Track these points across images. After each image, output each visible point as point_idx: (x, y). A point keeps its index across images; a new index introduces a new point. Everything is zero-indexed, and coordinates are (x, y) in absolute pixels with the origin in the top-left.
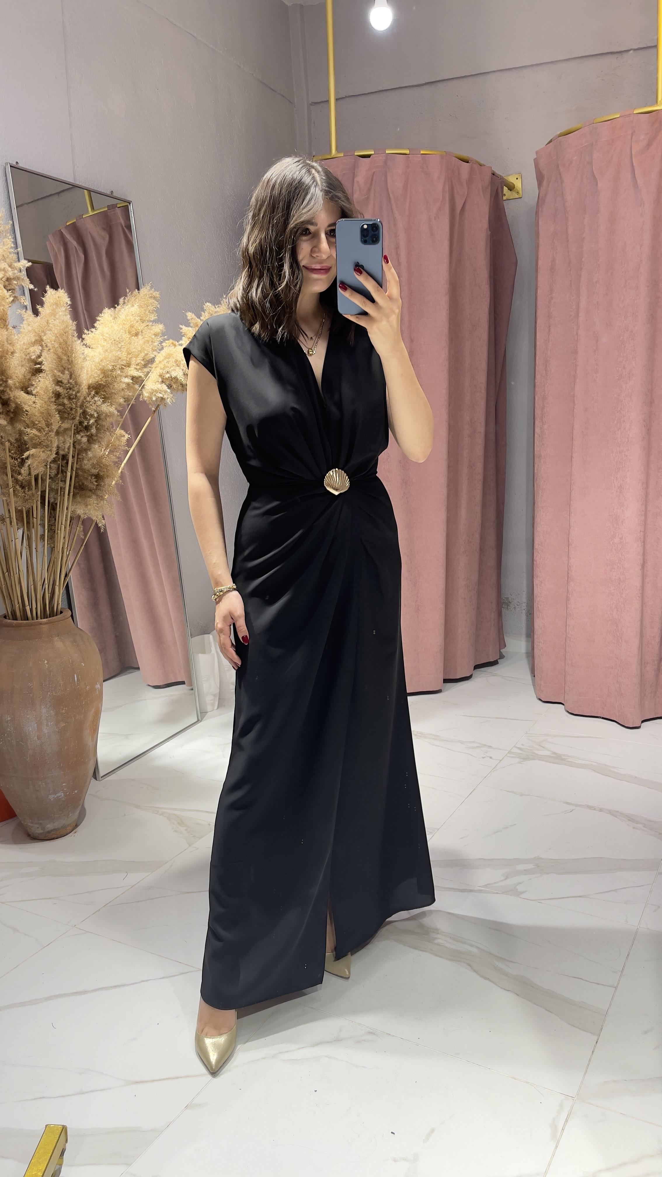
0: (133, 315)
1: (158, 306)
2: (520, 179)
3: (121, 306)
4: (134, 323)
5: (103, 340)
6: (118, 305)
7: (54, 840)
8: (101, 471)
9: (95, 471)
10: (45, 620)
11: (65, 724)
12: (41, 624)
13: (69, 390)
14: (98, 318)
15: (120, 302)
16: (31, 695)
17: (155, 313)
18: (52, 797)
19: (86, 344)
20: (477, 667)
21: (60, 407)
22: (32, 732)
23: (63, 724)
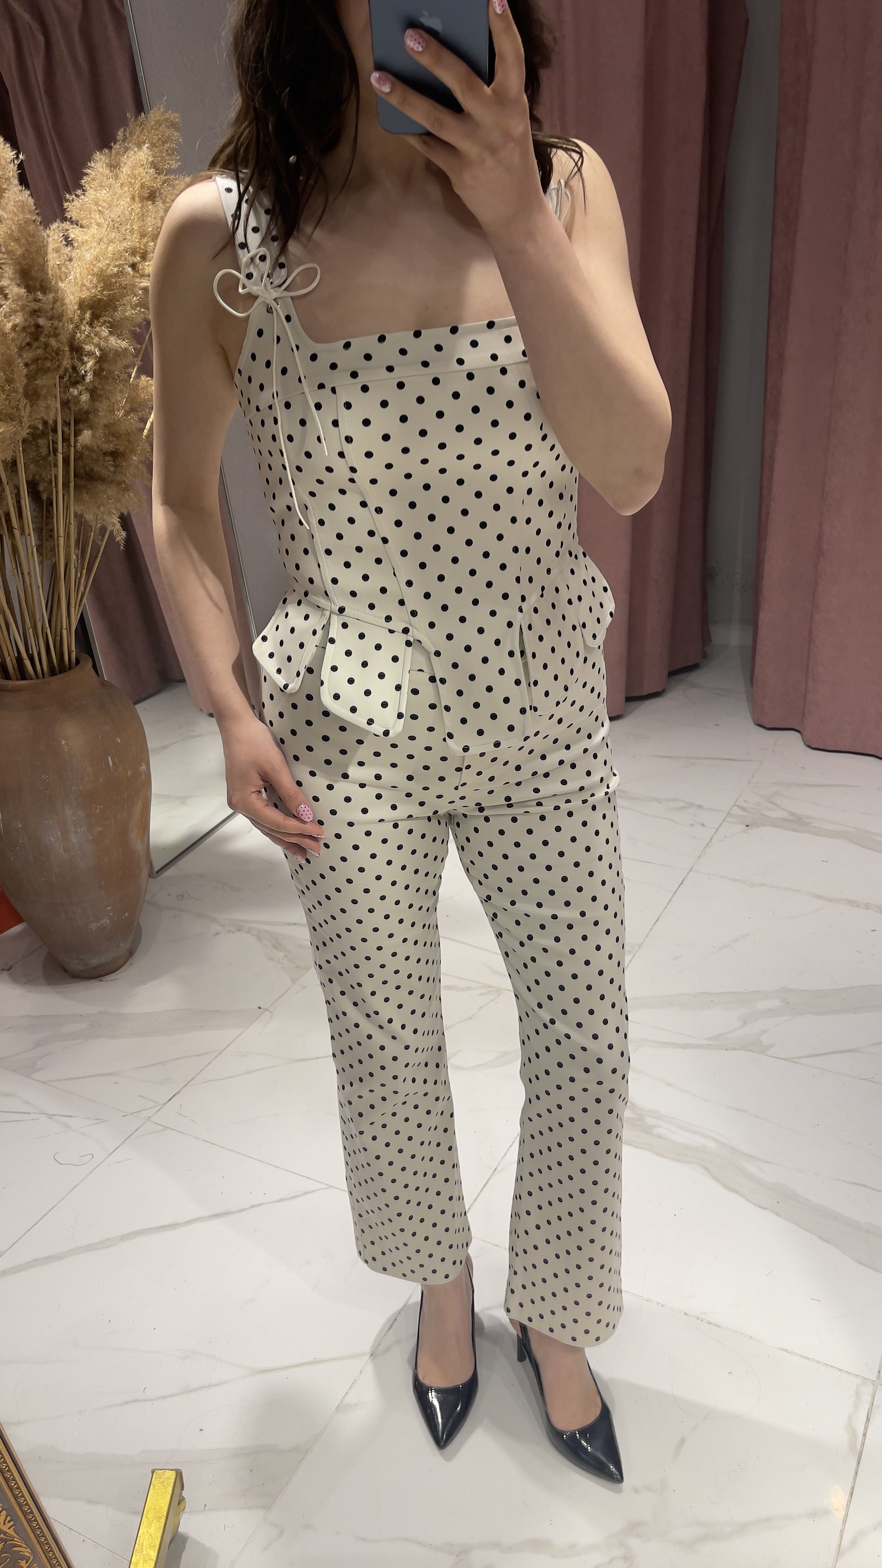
0: (143, 165)
1: (180, 140)
3: (120, 145)
4: (145, 181)
5: (96, 214)
6: (115, 143)
7: (103, 978)
8: (119, 445)
9: (107, 445)
10: (54, 678)
11: (102, 827)
12: (49, 686)
14: (85, 171)
15: (118, 138)
16: (48, 792)
17: (175, 153)
18: (93, 926)
19: (71, 218)
20: (672, 674)
21: (39, 351)
22: (55, 843)
23: (99, 829)
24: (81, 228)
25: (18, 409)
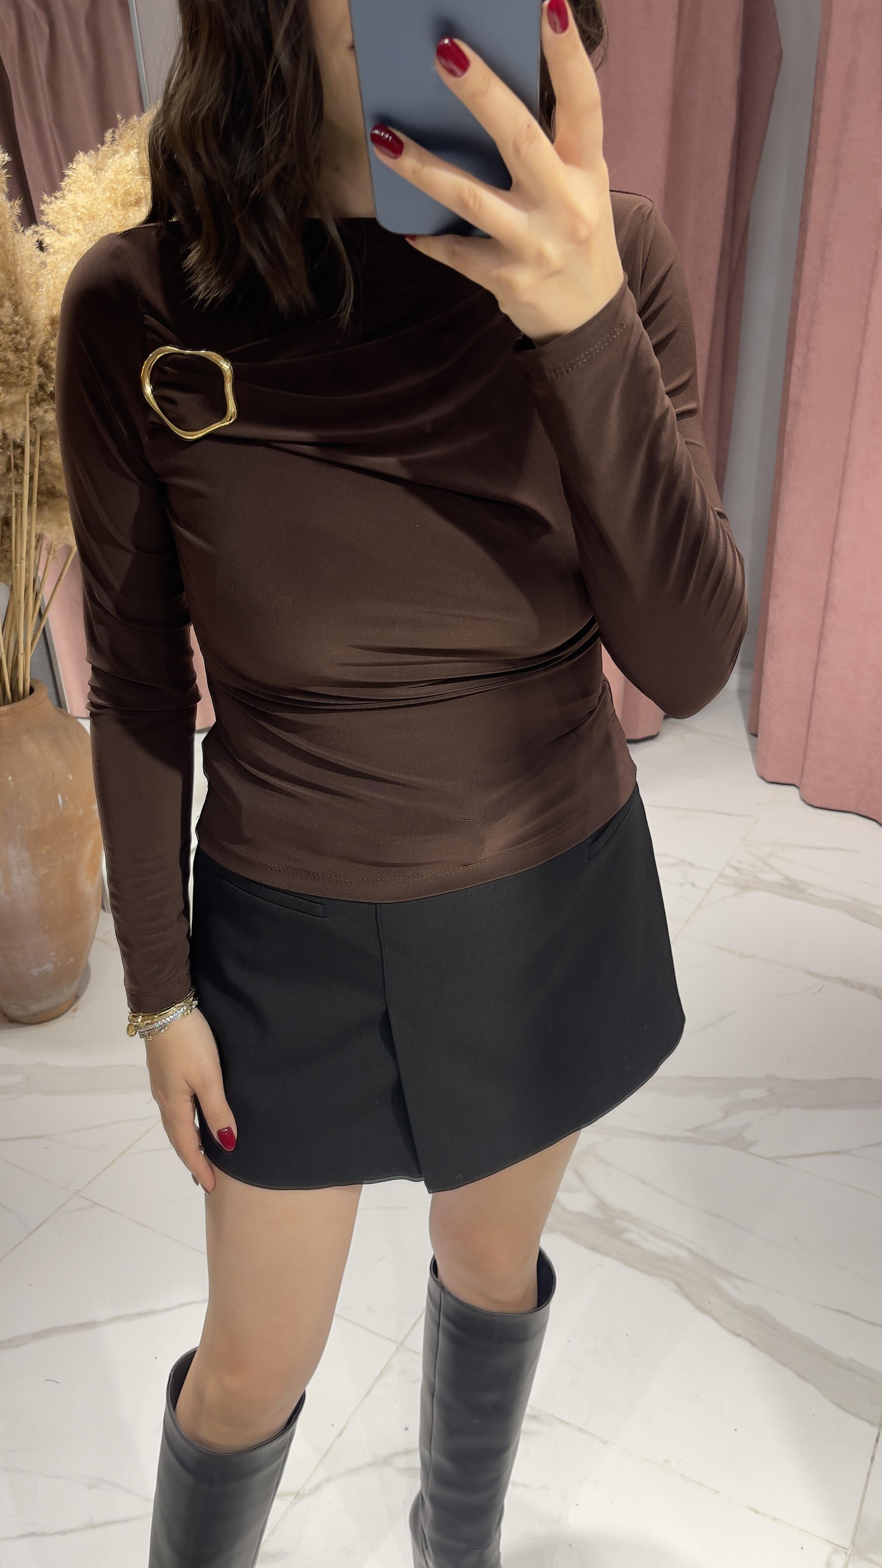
0: (128, 171)
3: (108, 147)
4: (130, 188)
5: (75, 219)
6: (102, 146)
7: (44, 1024)
11: (48, 869)
13: (14, 335)
14: (66, 172)
15: (106, 140)
18: (35, 972)
19: (46, 222)
23: (44, 871)
24: (59, 231)
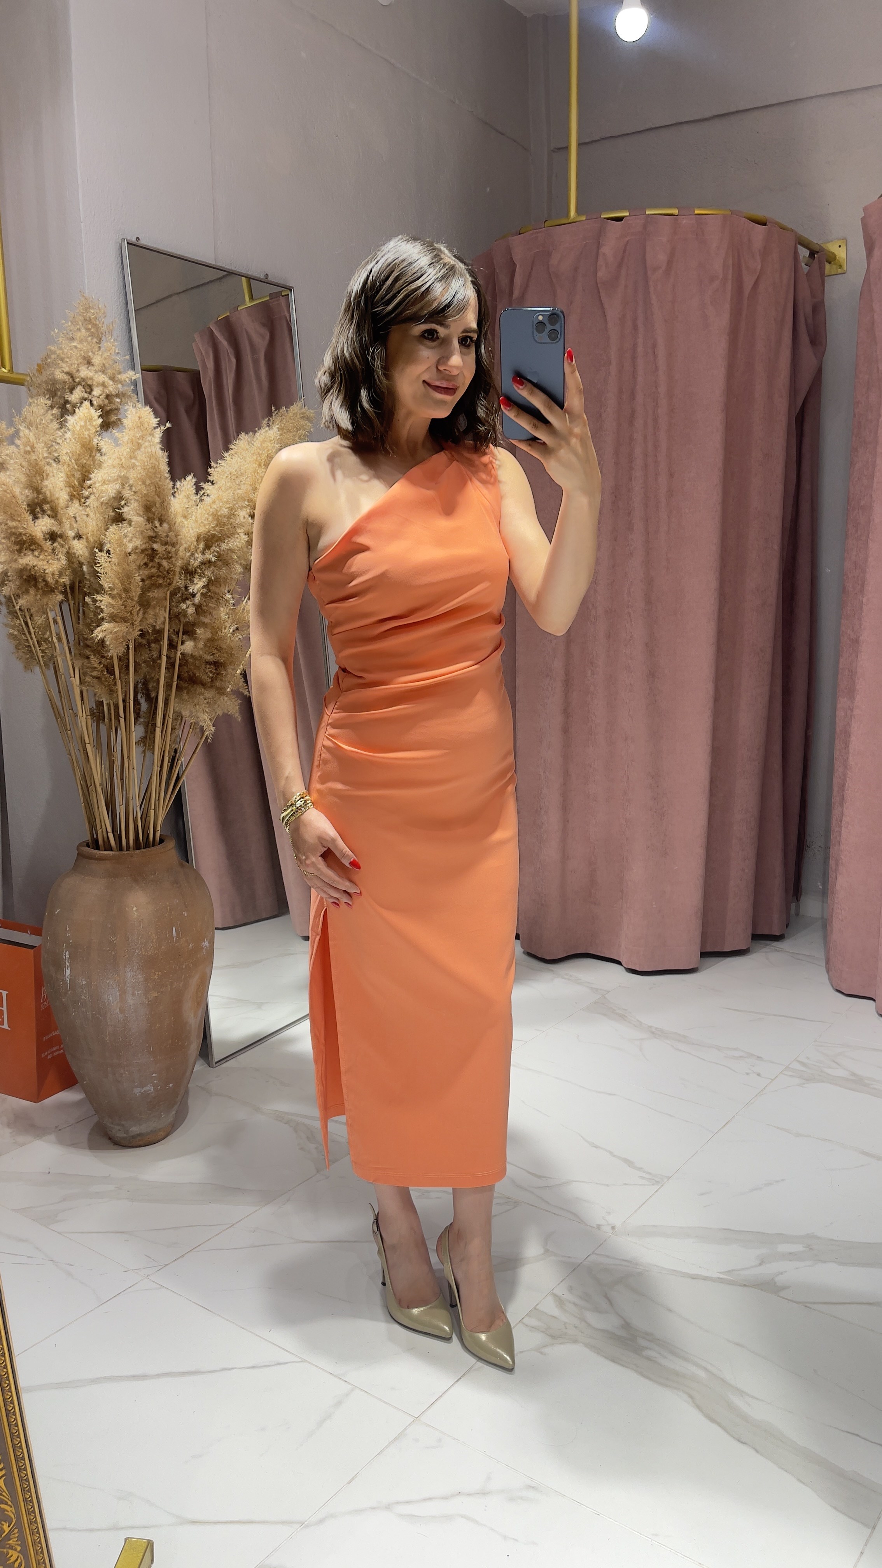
0: (271, 441)
1: (311, 430)
2: (843, 248)
3: (263, 431)
6: (258, 430)
7: (141, 1148)
8: (219, 657)
10: (138, 851)
11: (158, 993)
12: (132, 856)
13: (167, 547)
14: (231, 447)
15: (262, 426)
16: (113, 953)
18: (137, 1091)
19: (213, 480)
20: (756, 938)
21: (154, 570)
22: (113, 1003)
23: (154, 994)
25: (131, 613)
